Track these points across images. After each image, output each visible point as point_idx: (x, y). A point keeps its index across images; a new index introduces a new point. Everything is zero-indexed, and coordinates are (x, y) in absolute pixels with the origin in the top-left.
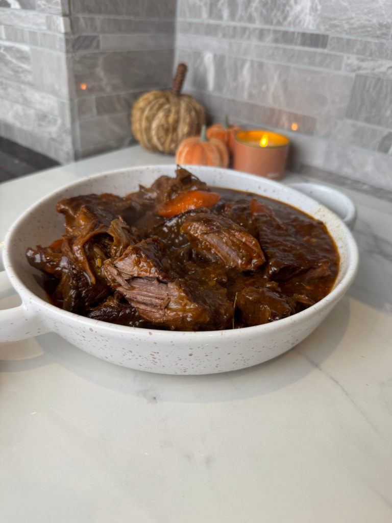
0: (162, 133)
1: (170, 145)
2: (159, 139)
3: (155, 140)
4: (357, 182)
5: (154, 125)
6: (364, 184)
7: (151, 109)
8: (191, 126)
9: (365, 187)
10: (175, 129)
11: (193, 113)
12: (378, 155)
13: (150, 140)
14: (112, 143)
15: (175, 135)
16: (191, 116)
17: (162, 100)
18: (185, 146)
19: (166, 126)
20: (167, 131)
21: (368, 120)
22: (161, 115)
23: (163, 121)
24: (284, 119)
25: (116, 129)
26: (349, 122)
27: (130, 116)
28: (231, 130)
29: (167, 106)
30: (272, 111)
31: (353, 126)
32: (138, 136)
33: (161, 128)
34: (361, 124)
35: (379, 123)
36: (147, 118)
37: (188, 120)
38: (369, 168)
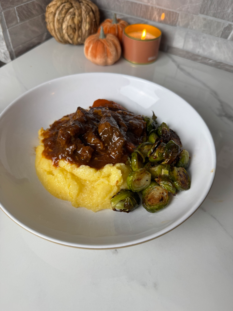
0: (71, 32)
1: (77, 39)
2: (69, 36)
3: (66, 36)
4: (205, 58)
5: (64, 26)
6: (210, 59)
7: (60, 13)
8: (91, 24)
9: (211, 61)
10: (80, 28)
11: (91, 13)
12: (221, 40)
13: (62, 37)
14: (35, 40)
15: (80, 31)
16: (90, 16)
17: (67, 6)
18: (90, 43)
19: (73, 26)
20: (74, 30)
21: (214, 15)
22: (68, 17)
23: (70, 23)
24: (155, 14)
25: (36, 29)
26: (202, 16)
27: (44, 18)
28: (119, 24)
29: (71, 10)
30: (147, 7)
31: (205, 19)
32: (53, 33)
33: (69, 28)
34: (210, 18)
35: (222, 18)
36: (58, 20)
37: (88, 20)
38: (214, 49)
